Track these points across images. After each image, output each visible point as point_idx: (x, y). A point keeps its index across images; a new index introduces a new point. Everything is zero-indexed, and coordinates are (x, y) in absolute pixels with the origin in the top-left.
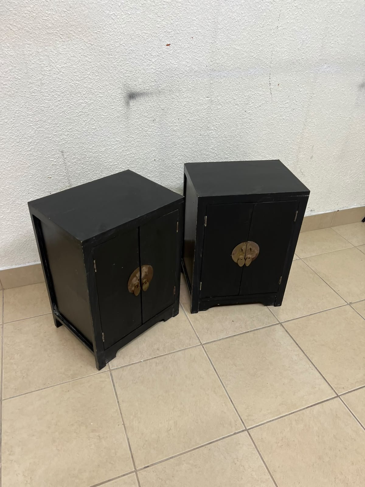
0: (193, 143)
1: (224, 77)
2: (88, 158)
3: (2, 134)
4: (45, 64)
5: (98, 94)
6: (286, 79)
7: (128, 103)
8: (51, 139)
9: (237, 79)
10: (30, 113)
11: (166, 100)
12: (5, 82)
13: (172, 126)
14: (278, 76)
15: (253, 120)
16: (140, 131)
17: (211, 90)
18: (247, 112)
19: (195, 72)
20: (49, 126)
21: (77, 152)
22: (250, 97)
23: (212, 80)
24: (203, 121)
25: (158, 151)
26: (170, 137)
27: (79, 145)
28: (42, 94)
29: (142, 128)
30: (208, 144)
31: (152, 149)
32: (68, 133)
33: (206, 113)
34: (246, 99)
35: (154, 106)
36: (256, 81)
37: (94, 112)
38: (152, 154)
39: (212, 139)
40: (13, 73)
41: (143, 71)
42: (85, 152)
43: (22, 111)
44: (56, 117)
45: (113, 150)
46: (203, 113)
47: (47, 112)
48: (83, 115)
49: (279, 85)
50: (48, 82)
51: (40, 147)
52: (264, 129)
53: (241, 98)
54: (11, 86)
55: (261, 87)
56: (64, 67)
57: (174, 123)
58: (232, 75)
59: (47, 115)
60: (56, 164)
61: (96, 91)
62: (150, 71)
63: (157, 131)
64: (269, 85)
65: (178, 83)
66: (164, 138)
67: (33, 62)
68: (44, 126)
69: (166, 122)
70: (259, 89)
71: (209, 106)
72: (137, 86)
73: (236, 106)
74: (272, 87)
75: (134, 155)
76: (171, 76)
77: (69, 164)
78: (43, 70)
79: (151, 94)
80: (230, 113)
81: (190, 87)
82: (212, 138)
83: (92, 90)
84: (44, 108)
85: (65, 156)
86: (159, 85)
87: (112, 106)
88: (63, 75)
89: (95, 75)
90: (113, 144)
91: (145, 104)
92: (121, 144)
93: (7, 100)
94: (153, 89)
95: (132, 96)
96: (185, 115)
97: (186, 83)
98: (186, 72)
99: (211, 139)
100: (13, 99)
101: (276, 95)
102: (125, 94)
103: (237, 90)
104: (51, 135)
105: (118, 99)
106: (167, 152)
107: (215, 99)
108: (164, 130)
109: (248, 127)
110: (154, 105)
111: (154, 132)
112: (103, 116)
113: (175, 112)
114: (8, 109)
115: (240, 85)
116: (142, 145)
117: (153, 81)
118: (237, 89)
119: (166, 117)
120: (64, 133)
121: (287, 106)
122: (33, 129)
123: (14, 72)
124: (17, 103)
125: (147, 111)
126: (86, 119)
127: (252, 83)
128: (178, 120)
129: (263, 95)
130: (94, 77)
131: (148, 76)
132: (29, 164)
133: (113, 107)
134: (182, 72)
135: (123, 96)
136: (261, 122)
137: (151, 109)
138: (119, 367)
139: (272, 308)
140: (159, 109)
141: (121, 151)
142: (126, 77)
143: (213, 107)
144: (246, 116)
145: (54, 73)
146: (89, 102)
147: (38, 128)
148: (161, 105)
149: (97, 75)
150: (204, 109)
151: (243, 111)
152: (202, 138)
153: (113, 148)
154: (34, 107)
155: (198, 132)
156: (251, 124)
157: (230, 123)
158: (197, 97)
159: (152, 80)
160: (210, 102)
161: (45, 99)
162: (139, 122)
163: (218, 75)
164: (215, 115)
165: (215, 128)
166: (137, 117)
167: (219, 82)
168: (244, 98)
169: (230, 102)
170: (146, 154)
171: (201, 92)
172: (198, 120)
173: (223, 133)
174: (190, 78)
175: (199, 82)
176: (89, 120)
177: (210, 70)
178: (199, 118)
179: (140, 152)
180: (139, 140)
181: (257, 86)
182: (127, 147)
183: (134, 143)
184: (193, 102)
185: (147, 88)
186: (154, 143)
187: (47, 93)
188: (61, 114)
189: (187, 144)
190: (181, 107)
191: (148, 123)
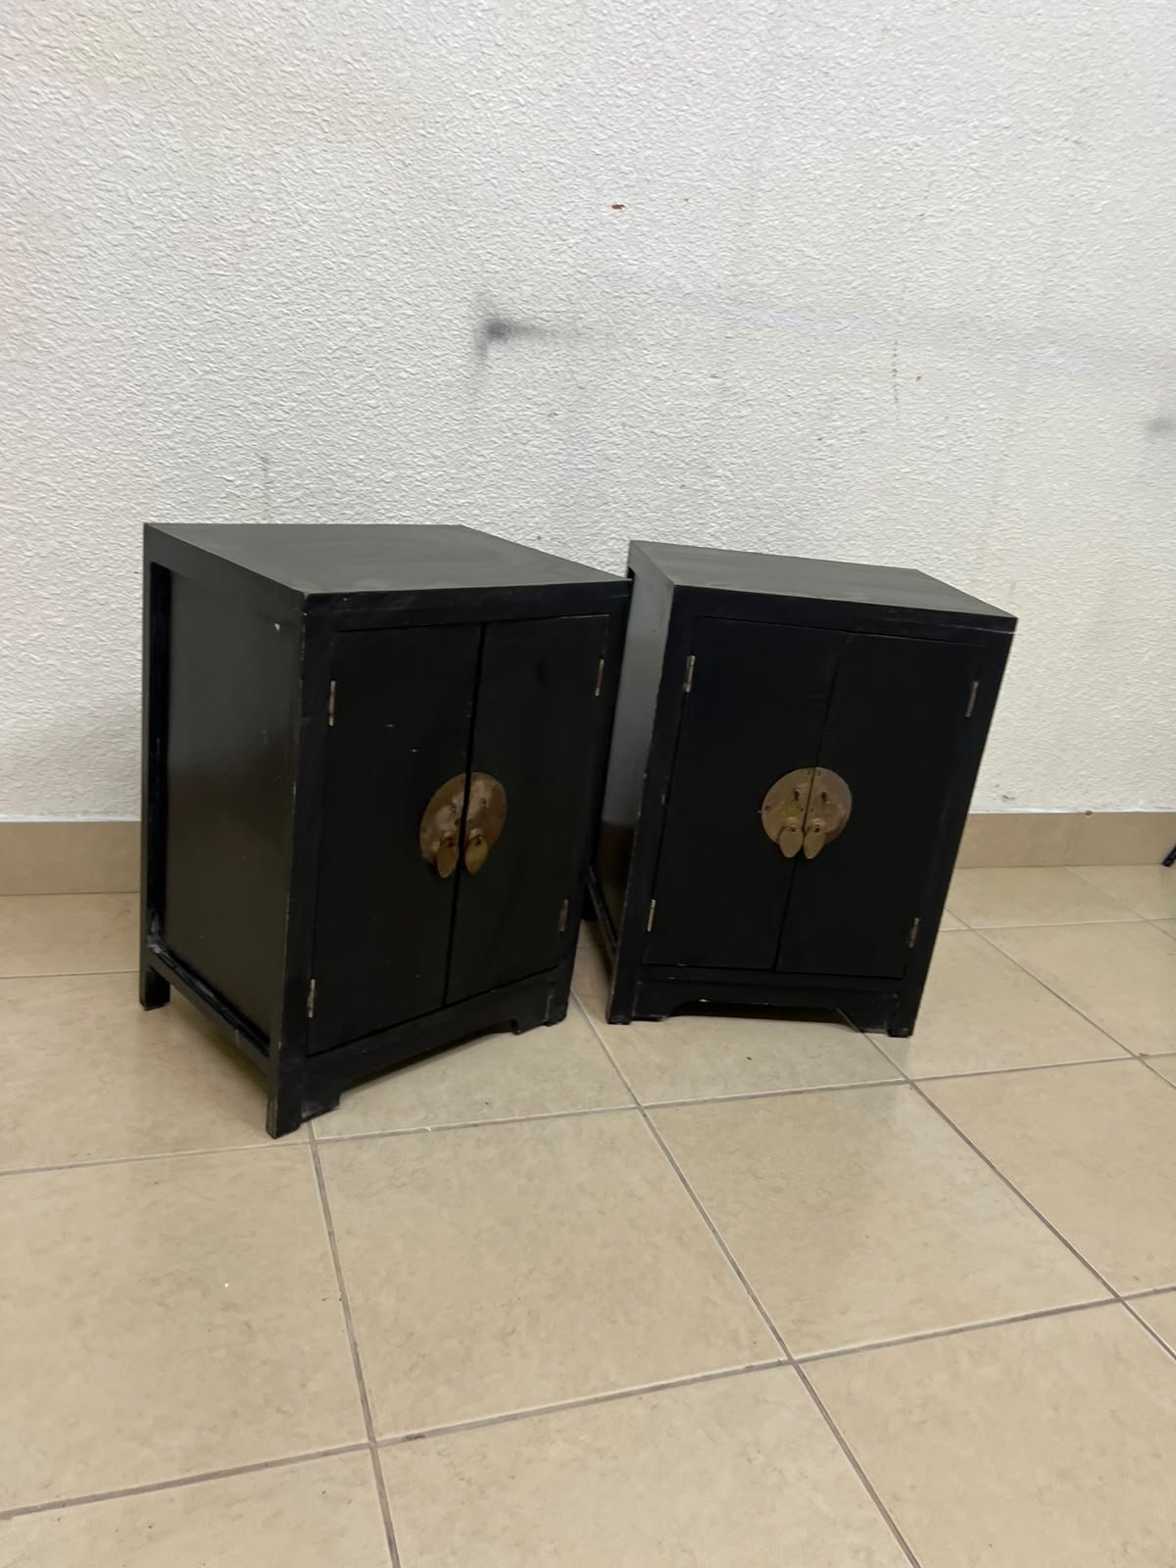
0: (659, 508)
1: (767, 326)
2: (338, 495)
3: (98, 371)
4: (264, 193)
5: (400, 306)
6: (941, 367)
7: (482, 349)
8: (239, 412)
9: (802, 340)
10: (195, 322)
11: (593, 360)
12: (138, 219)
13: (601, 441)
14: (918, 353)
15: (839, 468)
16: (506, 440)
17: (726, 357)
18: (824, 440)
19: (685, 296)
20: (241, 374)
21: (309, 467)
22: (835, 399)
23: (731, 328)
24: (695, 444)
25: (553, 512)
26: (593, 476)
27: (319, 448)
28: (239, 274)
29: (515, 431)
30: (702, 518)
31: (536, 503)
32: (294, 404)
33: (704, 422)
34: (825, 401)
35: (556, 372)
36: (856, 354)
37: (380, 356)
38: (533, 517)
39: (715, 505)
40: (170, 201)
41: (537, 265)
42: (333, 473)
43: (170, 314)
44: (265, 349)
45: (418, 483)
46: (696, 420)
47: (243, 331)
48: (346, 358)
49: (919, 378)
50: (263, 245)
51: (203, 430)
52: (872, 504)
53: (811, 397)
54: (154, 235)
55: (869, 377)
56: (316, 209)
57: (610, 435)
58: (788, 323)
59: (242, 338)
60: (238, 493)
61: (395, 296)
62: (559, 269)
63: (556, 450)
64: (891, 374)
65: (633, 317)
66: (576, 475)
67: (233, 182)
68: (225, 370)
69: (585, 427)
70: (863, 380)
71: (714, 404)
72: (515, 306)
73: (794, 419)
74: (899, 380)
76: (616, 294)
77: (280, 500)
78: (255, 207)
79: (554, 334)
80: (774, 436)
81: (667, 336)
82: (716, 501)
83: (385, 289)
84: (235, 316)
85: (271, 475)
86: (578, 312)
87: (436, 347)
88: (311, 233)
89: (402, 250)
90: (419, 463)
91: (531, 360)
92: (444, 469)
93: (136, 272)
94: (561, 320)
95: (497, 330)
96: (644, 415)
97: (656, 323)
98: (659, 292)
99: (713, 506)
100: (154, 275)
101: (911, 407)
102: (479, 319)
103: (798, 372)
104: (241, 402)
105: (456, 333)
106: (579, 519)
107: (736, 387)
108: (577, 450)
109: (824, 488)
110: (557, 370)
111: (547, 451)
112: (404, 375)
113: (615, 403)
114: (130, 299)
115: (809, 358)
116: (508, 483)
117: (563, 297)
118: (799, 368)
119: (587, 413)
120: (282, 403)
121: (942, 447)
122: (190, 372)
123: (172, 198)
124: (160, 285)
125: (536, 384)
126: (353, 373)
127: (845, 360)
128: (620, 427)
129: (872, 400)
130: (396, 256)
131: (552, 281)
132: (157, 479)
133: (437, 354)
134: (647, 290)
135: (472, 325)
136: (864, 479)
137: (547, 381)
138: (347, 1136)
139: (880, 1039)
140: (569, 383)
141: (443, 490)
142: (488, 272)
143: (728, 409)
144: (821, 453)
145: (286, 224)
146: (371, 323)
147: (207, 373)
148: (577, 372)
149: (406, 250)
150: (701, 411)
151: (813, 438)
152: (687, 498)
153: (419, 478)
154: (207, 307)
155: (677, 476)
156: (832, 481)
157: (773, 466)
158: (683, 371)
159: (559, 295)
160: (719, 391)
161: (244, 292)
162: (507, 413)
163: (747, 316)
164: (731, 432)
165: (729, 474)
166: (502, 396)
167: (751, 337)
168: (819, 398)
169: (778, 404)
170: (515, 514)
171: (698, 356)
172: (681, 438)
173: (751, 492)
174: (668, 310)
175: (693, 328)
176: (361, 377)
177: (728, 298)
178: (684, 434)
179: (499, 504)
180: (500, 466)
181: (856, 371)
182: (460, 483)
183: (483, 471)
184: (673, 383)
185: (544, 315)
186: (543, 484)
187: (253, 273)
188: (282, 345)
189: (639, 505)
190: (634, 390)
191: (532, 419)
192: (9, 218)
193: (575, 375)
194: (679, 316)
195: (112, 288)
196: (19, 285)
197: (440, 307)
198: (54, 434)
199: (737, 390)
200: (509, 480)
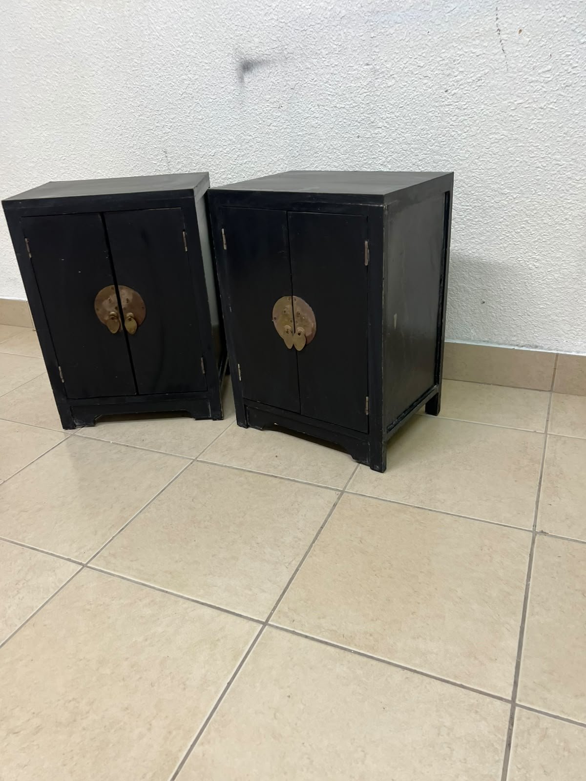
0: (346, 152)
1: (396, 23)
2: (194, 165)
3: (106, 123)
4: (144, 27)
5: (203, 66)
6: (539, 17)
7: (241, 79)
8: (153, 132)
9: (423, 26)
10: (131, 94)
11: (296, 71)
12: (107, 54)
13: (308, 117)
14: (517, 13)
15: (464, 109)
16: (260, 125)
17: (373, 51)
18: (449, 91)
19: (341, 18)
20: (151, 114)
21: (182, 153)
22: (454, 61)
23: (374, 31)
24: (362, 109)
25: (289, 161)
26: (307, 138)
27: (184, 143)
28: (142, 67)
29: (264, 119)
30: (373, 155)
31: (279, 157)
32: (171, 124)
33: (365, 95)
34: (446, 65)
35: (278, 83)
36: (465, 25)
37: (200, 93)
38: (280, 165)
39: (381, 145)
41: (259, 25)
42: (191, 154)
43: (123, 93)
44: (157, 100)
45: (226, 154)
46: (361, 94)
47: (148, 94)
48: (187, 97)
49: (520, 31)
50: (148, 52)
51: (142, 142)
52: (494, 131)
53: (436, 63)
54: (112, 59)
55: (479, 39)
56: (164, 28)
57: (312, 113)
58: (411, 17)
59: (148, 97)
60: (159, 169)
61: (200, 61)
62: (270, 24)
63: (285, 126)
64: (496, 33)
65: (313, 40)
66: (297, 139)
67: (133, 25)
69: (298, 110)
70: (474, 43)
71: (370, 82)
72: (253, 52)
74: (504, 37)
75: (254, 164)
76: (302, 29)
77: (174, 170)
78: (142, 35)
79: (274, 61)
80: (413, 95)
81: (335, 46)
82: (381, 143)
83: (196, 59)
84: (144, 87)
85: (169, 159)
86: (284, 46)
87: (221, 83)
88: (164, 40)
89: (199, 36)
90: (224, 144)
91: (265, 79)
92: (235, 145)
93: (110, 77)
94: (276, 53)
95: (247, 67)
96: (329, 98)
97: (327, 40)
98: (326, 21)
99: (379, 146)
100: (116, 76)
101: (517, 54)
102: (238, 63)
103: (424, 48)
104: (153, 127)
105: (229, 73)
106: (303, 163)
107: (382, 68)
108: (296, 124)
109: (454, 124)
110: (278, 81)
111: (281, 128)
112: (211, 100)
113: (312, 93)
114: (110, 89)
115: (430, 37)
116: (265, 148)
117: (275, 39)
118: (424, 46)
119: (298, 102)
120: (167, 124)
121: (550, 79)
122: (134, 117)
123: (115, 41)
124: (118, 81)
125: (270, 92)
126: (191, 104)
127: (457, 32)
128: (317, 107)
129: (483, 56)
130: (197, 41)
131: (268, 31)
133: (223, 86)
134: (319, 22)
135: (235, 67)
136: (485, 113)
137: (275, 89)
140: (286, 87)
141: (236, 156)
142: (237, 36)
143: (379, 83)
144: (449, 101)
145: (154, 38)
146: (193, 77)
147: (139, 116)
148: (289, 80)
149: (201, 36)
150: (363, 88)
151: (442, 91)
152: (362, 143)
153: (225, 152)
154: (134, 86)
155: (354, 131)
156: (460, 119)
157: (415, 115)
158: (348, 65)
159: (273, 39)
160: (372, 73)
161: (145, 75)
162: (258, 110)
163: (383, 20)
164: (383, 98)
165: (386, 125)
166: (254, 102)
167: (388, 33)
168: (441, 63)
169: (412, 73)
170: (270, 165)
171: (355, 54)
172: (353, 107)
173: (403, 134)
174: (333, 30)
175: (349, 37)
176: (194, 105)
177: (368, 12)
178: (354, 104)
179: (262, 160)
180: (260, 140)
181: (467, 37)
182: (243, 151)
183: (252, 144)
184: (342, 75)
185: (267, 52)
186: (282, 146)
187: (147, 66)
188: (162, 97)
189: (335, 151)
190: (322, 83)
191: (271, 112)
192: (71, 66)
193: (288, 82)
194: (339, 32)
195: (104, 86)
196: (79, 92)
197: (219, 61)
198: (99, 152)
199: (383, 70)
200: (265, 146)
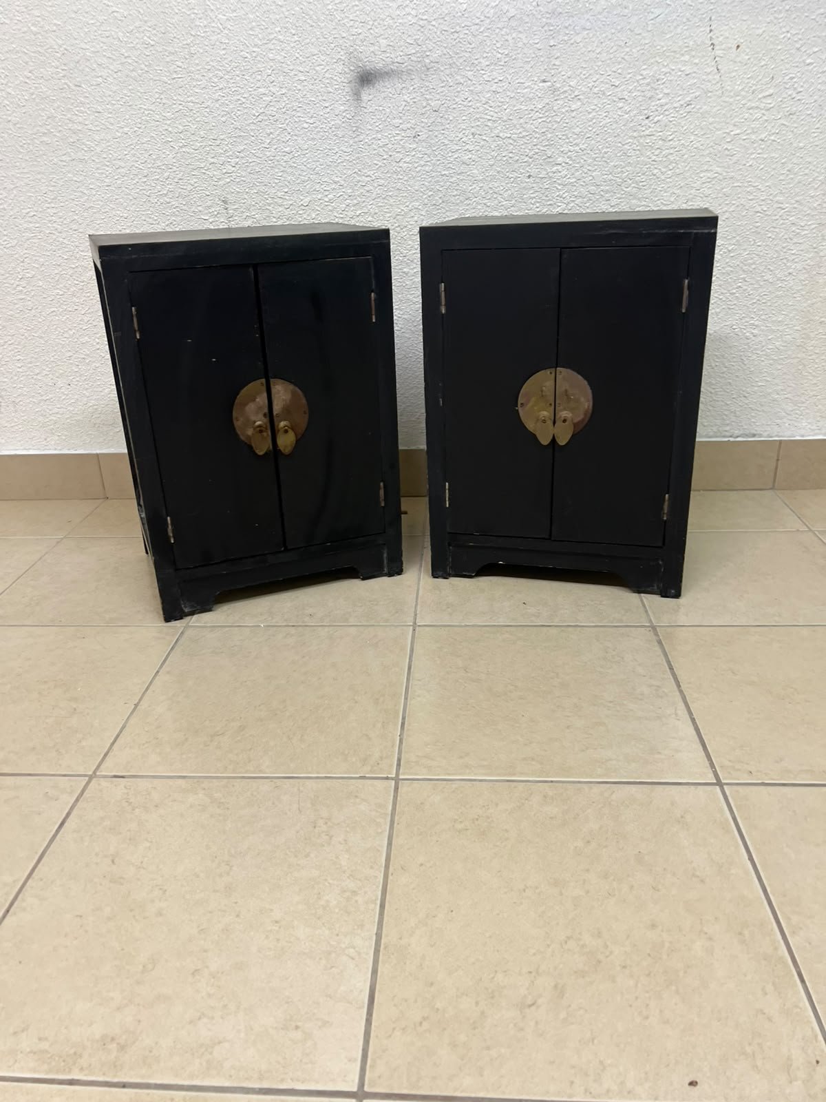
0: (512, 197)
1: (584, 29)
2: (274, 220)
3: (119, 157)
4: (197, 14)
5: (296, 75)
6: (760, 31)
7: (357, 95)
8: (204, 171)
9: (619, 35)
10: (169, 114)
11: (442, 87)
12: (126, 52)
13: (457, 150)
14: (734, 25)
15: (670, 141)
16: (385, 161)
17: (552, 63)
18: (651, 118)
19: (509, 19)
20: (201, 144)
21: (253, 203)
22: (658, 81)
23: (553, 38)
24: (535, 140)
25: (427, 211)
26: (454, 179)
27: (257, 188)
28: (190, 74)
29: (390, 153)
30: (549, 200)
31: (413, 206)
32: (238, 160)
33: (540, 120)
34: (648, 84)
35: (415, 102)
36: (672, 36)
37: (288, 114)
38: (413, 217)
39: (559, 188)
40: (142, 35)
41: (389, 21)
42: (269, 204)
43: (154, 111)
44: (214, 124)
45: (326, 204)
46: (534, 120)
47: (198, 114)
48: (266, 120)
49: (738, 47)
50: (201, 51)
51: (185, 187)
52: (705, 168)
53: (634, 82)
54: (136, 60)
55: (688, 54)
56: (231, 17)
57: (464, 144)
58: (604, 23)
59: (198, 119)
61: (291, 68)
62: (406, 21)
63: (422, 163)
64: (710, 48)
65: (469, 46)
66: (441, 180)
67: (177, 11)
68: (191, 143)
69: (443, 141)
70: (682, 58)
71: (548, 104)
72: (377, 57)
73: (621, 105)
74: (719, 53)
75: (373, 217)
76: (453, 31)
78: (192, 25)
79: (409, 72)
80: (604, 122)
81: (499, 56)
82: (559, 185)
83: (283, 65)
84: (192, 104)
85: (230, 212)
86: (425, 51)
87: (325, 100)
88: (230, 35)
89: (291, 33)
90: (325, 188)
91: (394, 97)
92: (343, 190)
93: (130, 87)
94: (412, 61)
95: (366, 78)
96: (489, 124)
97: (489, 47)
98: (488, 21)
99: (557, 189)
100: (141, 86)
101: (734, 74)
102: (352, 73)
103: (619, 63)
104: (204, 164)
105: (337, 87)
106: (448, 214)
107: (564, 86)
108: (439, 160)
109: (657, 159)
110: (415, 100)
111: (416, 165)
112: (306, 125)
113: (464, 118)
114: (130, 106)
115: (628, 50)
116: (390, 194)
117: (411, 42)
118: (620, 59)
119: (443, 130)
120: (229, 160)
121: (772, 106)
122: (171, 148)
123: (143, 32)
124: (145, 93)
125: (401, 115)
126: (272, 130)
127: (663, 44)
128: (471, 137)
129: (694, 75)
130: (287, 38)
131: (402, 31)
132: (163, 224)
133: (327, 105)
134: (477, 21)
135: (348, 78)
136: (695, 146)
137: (409, 110)
138: (209, 625)
139: (653, 601)
140: (427, 109)
141: (344, 205)
142: (353, 35)
143: (559, 106)
144: (650, 130)
145: (214, 32)
146: (278, 92)
147: (181, 147)
148: (431, 99)
149: (294, 32)
150: (537, 112)
151: (641, 118)
152: (534, 185)
153: (327, 200)
154: (175, 102)
155: (523, 169)
156: (664, 153)
157: (607, 147)
158: (517, 82)
159: (408, 41)
160: (551, 92)
161: (195, 86)
162: (382, 140)
163: (567, 25)
164: (565, 125)
165: (567, 160)
166: (377, 128)
167: (572, 41)
168: (641, 82)
169: (604, 94)
170: (398, 217)
171: (527, 67)
172: (523, 137)
173: (590, 173)
174: (497, 34)
175: (520, 44)
176: (277, 133)
177: (547, 12)
178: (524, 134)
179: (385, 210)
180: (383, 182)
181: (675, 52)
182: (356, 199)
183: (372, 188)
184: (509, 93)
185: (399, 59)
186: (417, 191)
187: (198, 72)
188: (224, 119)
189: (495, 196)
190: (478, 105)
191: (401, 143)
192: (57, 68)
193: (430, 102)
194: (506, 37)
195: (118, 101)
196: (69, 110)
197: (323, 69)
198: (102, 203)
199: (565, 89)
200: (391, 191)
